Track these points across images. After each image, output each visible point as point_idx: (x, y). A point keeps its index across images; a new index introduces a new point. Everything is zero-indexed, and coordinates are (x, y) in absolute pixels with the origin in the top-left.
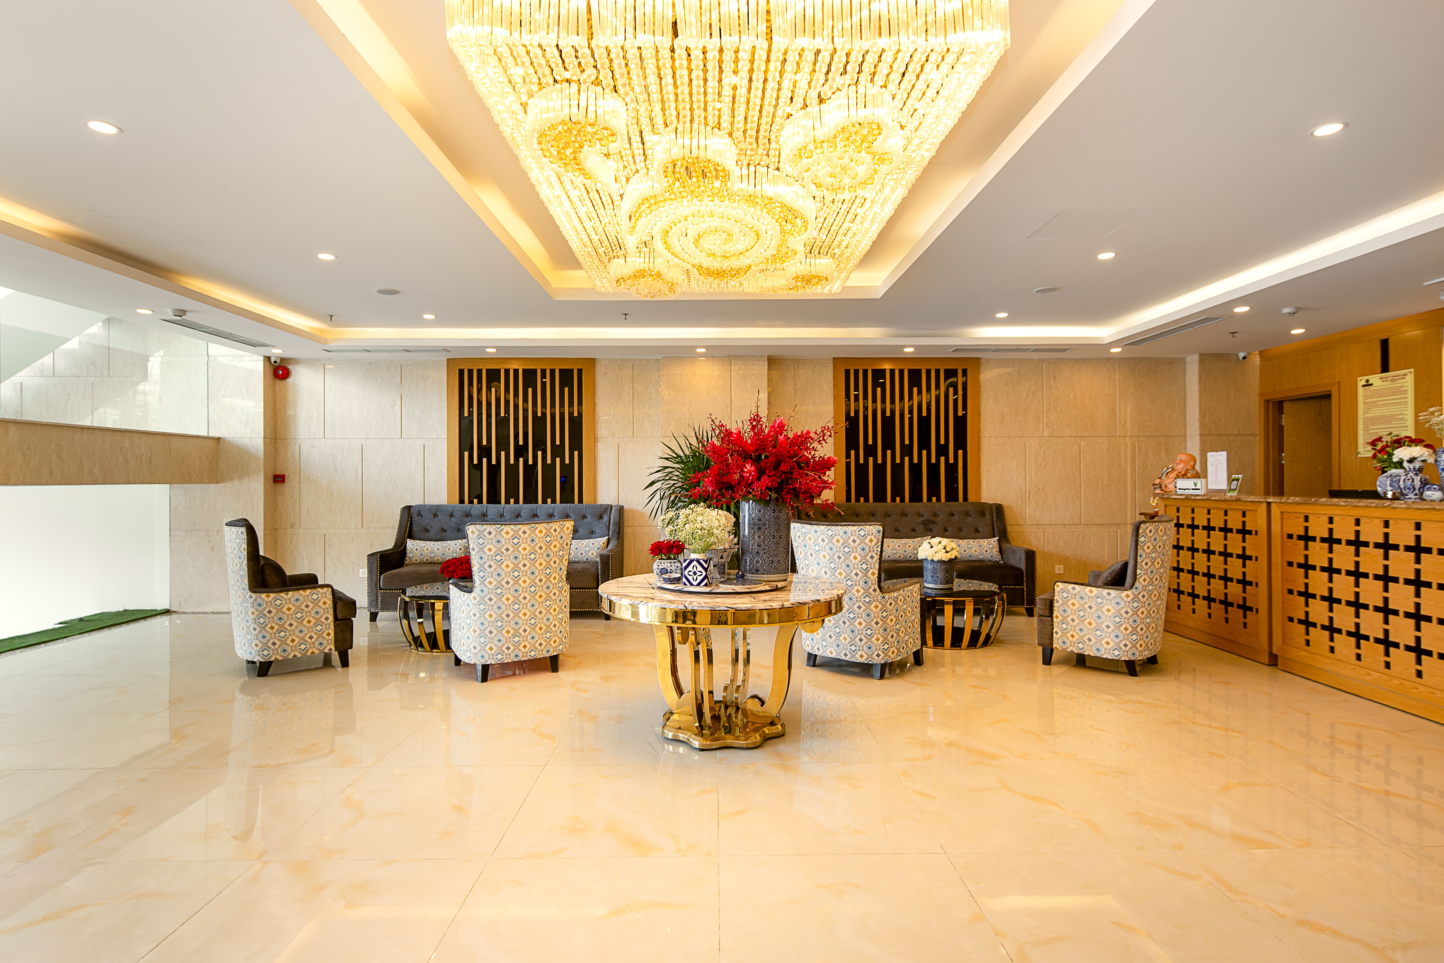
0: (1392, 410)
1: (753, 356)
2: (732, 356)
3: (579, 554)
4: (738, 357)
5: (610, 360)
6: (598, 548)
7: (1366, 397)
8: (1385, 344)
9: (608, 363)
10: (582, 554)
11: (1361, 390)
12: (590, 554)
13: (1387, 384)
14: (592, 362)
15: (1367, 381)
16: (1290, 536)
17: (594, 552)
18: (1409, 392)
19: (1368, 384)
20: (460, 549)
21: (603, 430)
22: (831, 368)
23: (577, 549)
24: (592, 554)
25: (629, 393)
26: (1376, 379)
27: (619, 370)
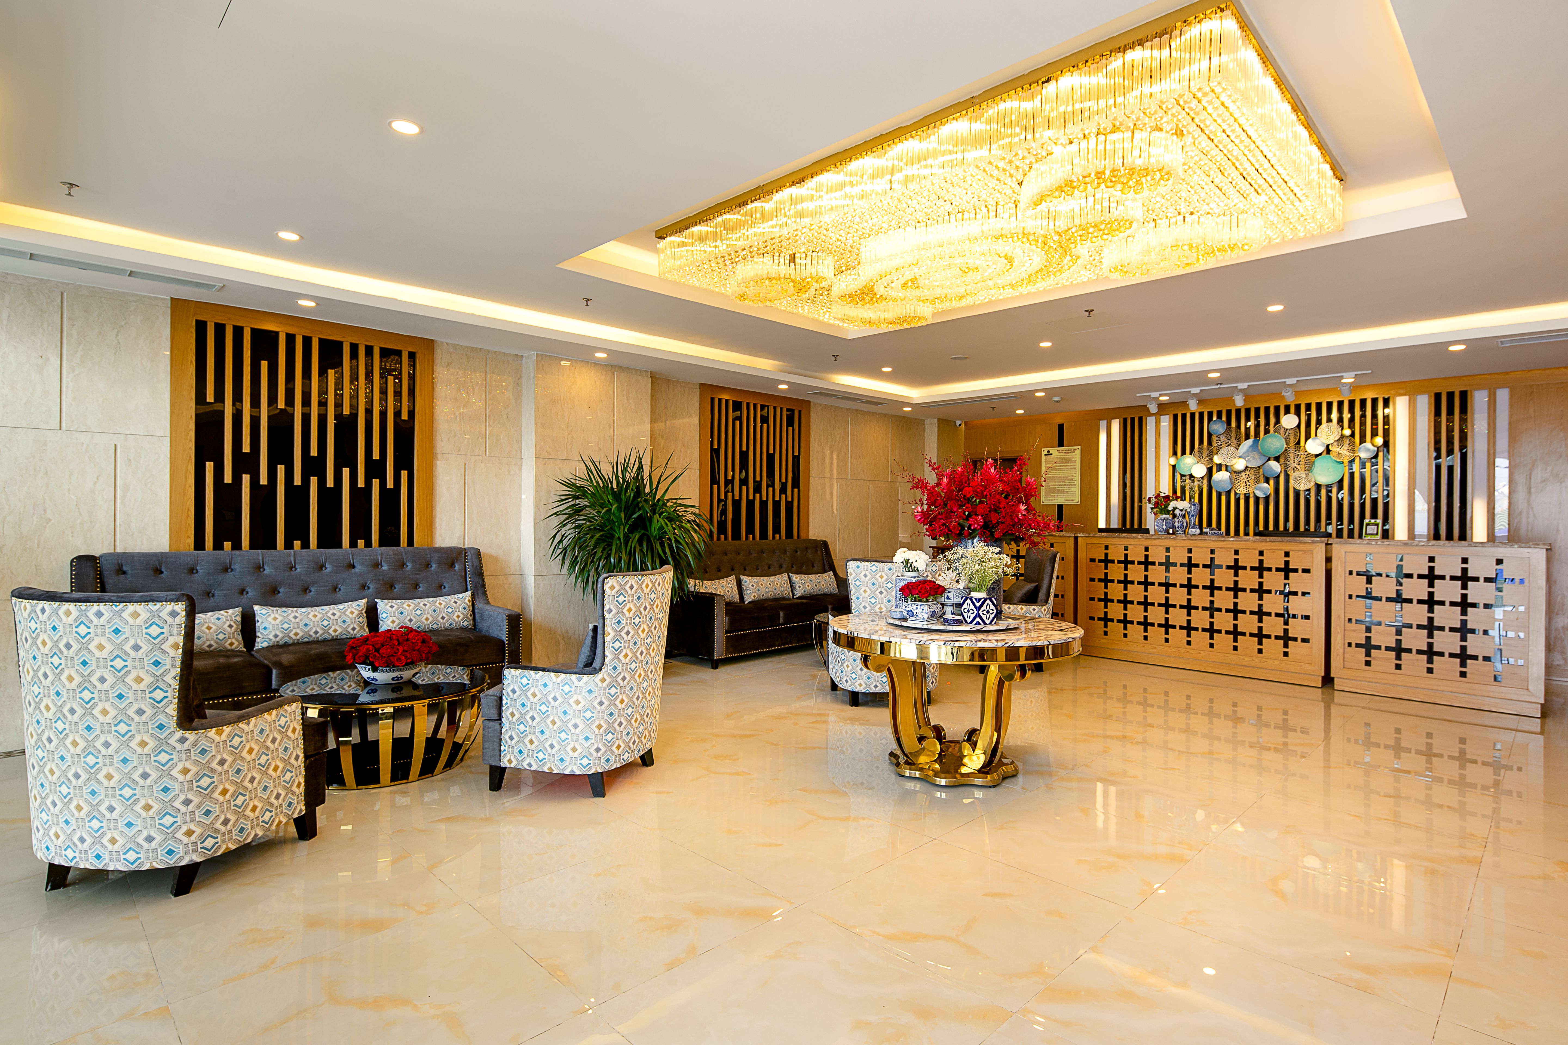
0: (1066, 473)
1: (636, 370)
2: (615, 366)
3: (439, 618)
4: (622, 369)
5: (455, 346)
6: (465, 608)
7: (1047, 463)
8: (1061, 427)
9: (452, 350)
10: (443, 618)
11: (1043, 457)
12: (455, 617)
13: (1062, 455)
14: (429, 344)
15: (1049, 451)
16: (1093, 560)
17: (459, 614)
18: (1077, 462)
19: (1049, 454)
20: (230, 626)
21: (443, 443)
22: (698, 394)
23: (435, 611)
24: (458, 617)
25: (481, 395)
26: (1054, 451)
27: (468, 362)
